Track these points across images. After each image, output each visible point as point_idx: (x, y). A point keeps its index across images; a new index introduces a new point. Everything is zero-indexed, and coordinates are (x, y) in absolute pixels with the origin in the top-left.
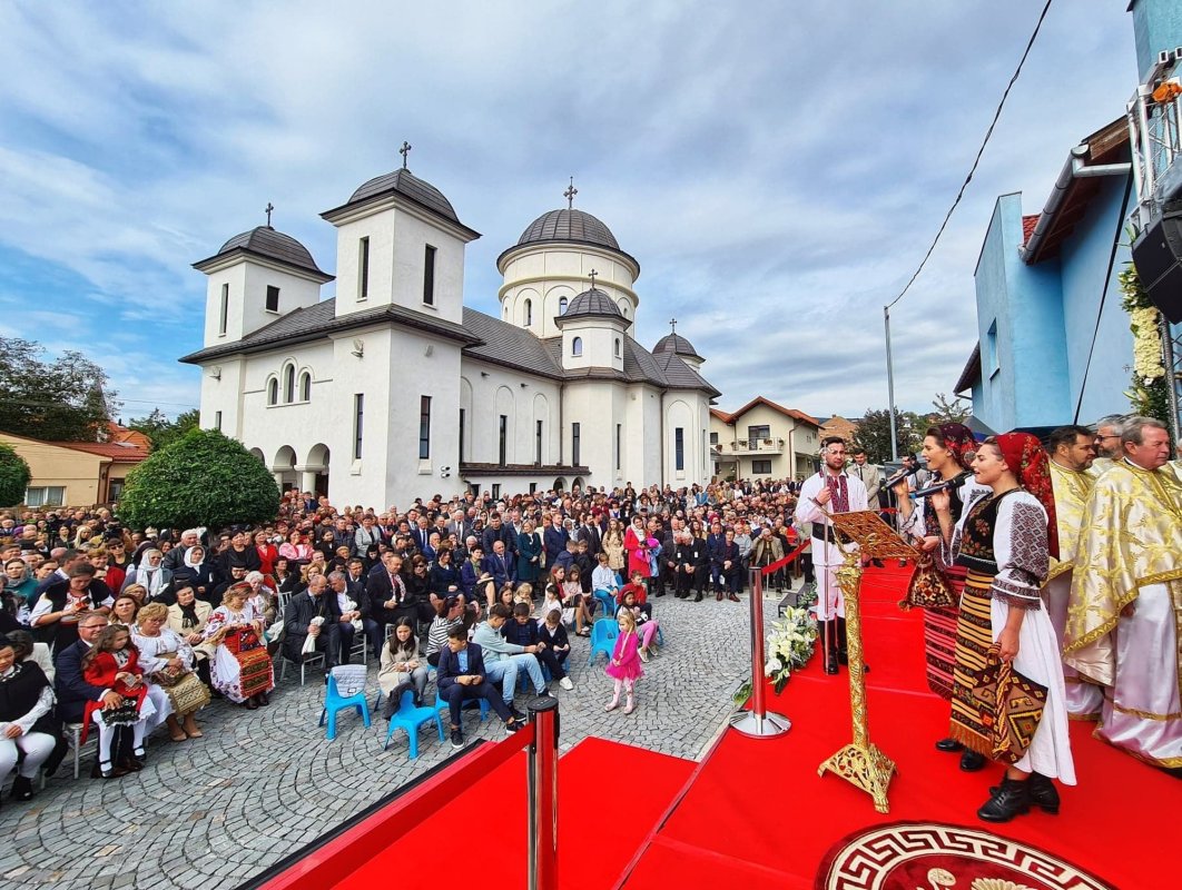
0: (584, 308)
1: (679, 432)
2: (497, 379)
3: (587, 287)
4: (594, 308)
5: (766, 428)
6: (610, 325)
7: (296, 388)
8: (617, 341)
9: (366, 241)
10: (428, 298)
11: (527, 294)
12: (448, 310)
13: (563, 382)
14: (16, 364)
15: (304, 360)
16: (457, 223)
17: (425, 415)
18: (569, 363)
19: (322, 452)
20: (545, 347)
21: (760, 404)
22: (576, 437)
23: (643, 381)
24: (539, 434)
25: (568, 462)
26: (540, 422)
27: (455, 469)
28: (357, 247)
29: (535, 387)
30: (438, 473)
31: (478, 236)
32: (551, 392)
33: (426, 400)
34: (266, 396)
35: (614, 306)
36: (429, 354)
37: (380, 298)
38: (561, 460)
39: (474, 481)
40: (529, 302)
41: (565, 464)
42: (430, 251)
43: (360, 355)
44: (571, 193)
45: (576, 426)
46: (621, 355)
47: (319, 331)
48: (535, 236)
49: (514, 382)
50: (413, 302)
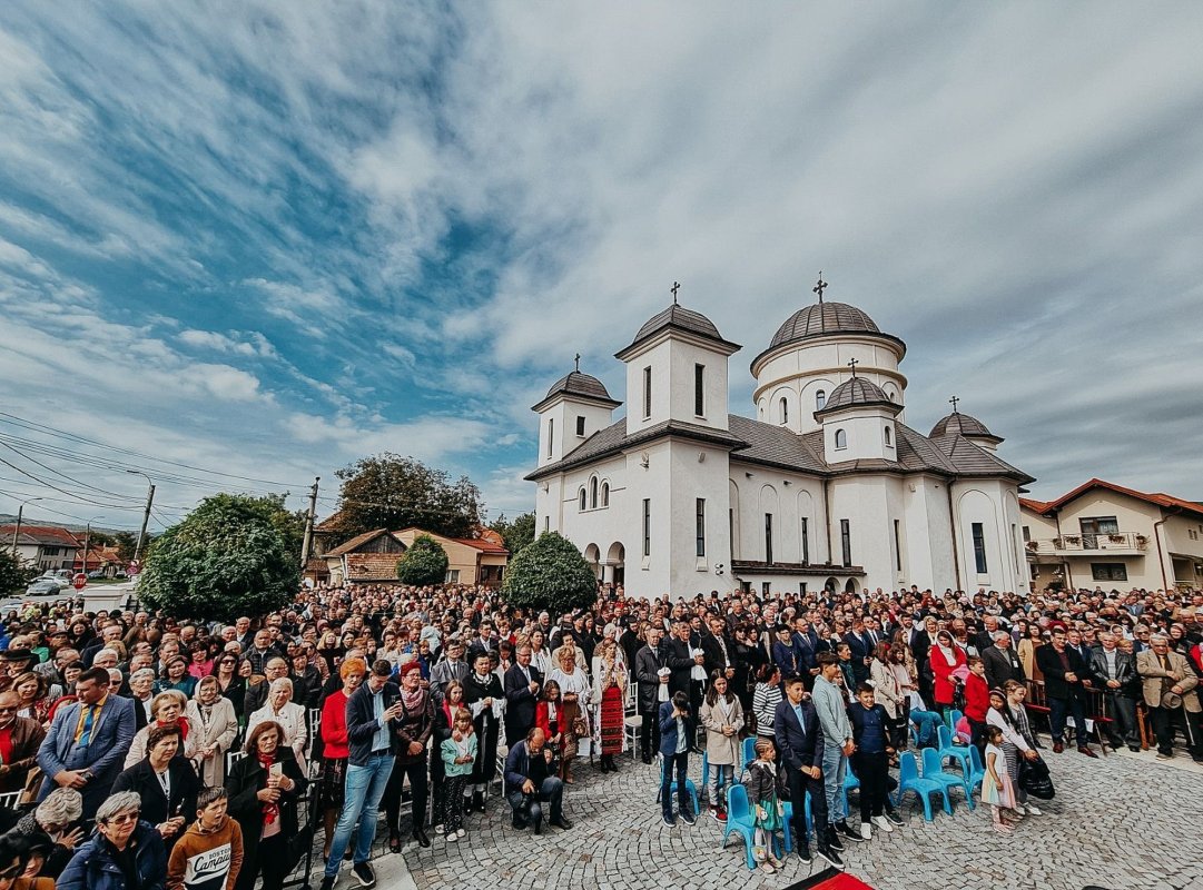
0: (846, 400)
1: (977, 528)
2: (760, 479)
3: (848, 377)
4: (861, 398)
5: (1113, 521)
6: (878, 413)
7: (596, 497)
8: (887, 429)
9: (648, 370)
10: (699, 410)
11: (782, 393)
12: (716, 419)
13: (826, 478)
14: (437, 487)
15: (605, 473)
16: (720, 340)
17: (700, 516)
18: (833, 457)
19: (619, 549)
20: (804, 443)
21: (1095, 489)
22: (846, 533)
23: (924, 471)
24: (805, 532)
25: (838, 561)
27: (728, 568)
28: (642, 375)
29: (797, 485)
30: (713, 570)
31: (739, 348)
32: (816, 490)
33: (700, 502)
34: (578, 503)
35: (880, 392)
36: (702, 460)
37: (660, 416)
38: (830, 559)
39: (746, 579)
40: (784, 400)
41: (834, 563)
42: (699, 369)
43: (647, 466)
44: (820, 288)
45: (845, 523)
46: (893, 443)
47: (616, 448)
48: (788, 336)
49: (777, 481)
50: (687, 416)
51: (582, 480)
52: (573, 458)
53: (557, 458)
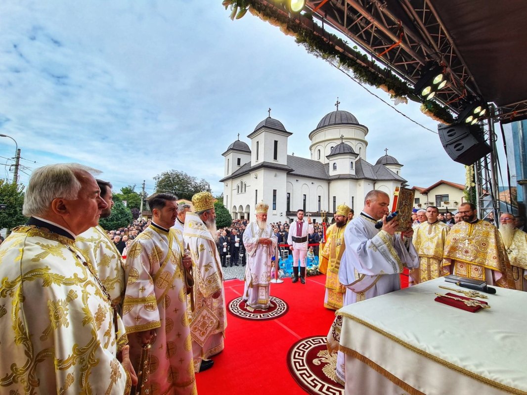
0: (337, 152)
2: (302, 182)
3: (339, 142)
4: (343, 150)
5: (447, 196)
6: (348, 156)
7: (242, 188)
8: (352, 163)
9: (258, 142)
10: (275, 158)
11: (319, 148)
12: (282, 161)
13: (329, 181)
14: (193, 183)
15: (245, 179)
16: (285, 132)
17: (275, 196)
18: (332, 173)
19: (248, 206)
21: (442, 184)
22: (334, 202)
23: (363, 179)
24: (319, 201)
25: (331, 211)
26: (320, 197)
27: (284, 214)
28: (256, 144)
29: (317, 183)
30: (279, 215)
31: (291, 134)
32: (324, 185)
33: (275, 191)
34: (236, 191)
35: (350, 148)
36: (276, 176)
37: (261, 160)
38: (329, 211)
39: (291, 218)
40: (319, 151)
41: (330, 212)
42: (276, 142)
43: (256, 178)
45: (334, 197)
46: (354, 168)
47: (247, 171)
49: (308, 182)
50: (271, 160)
51: (237, 182)
52: (235, 174)
53: (230, 174)
